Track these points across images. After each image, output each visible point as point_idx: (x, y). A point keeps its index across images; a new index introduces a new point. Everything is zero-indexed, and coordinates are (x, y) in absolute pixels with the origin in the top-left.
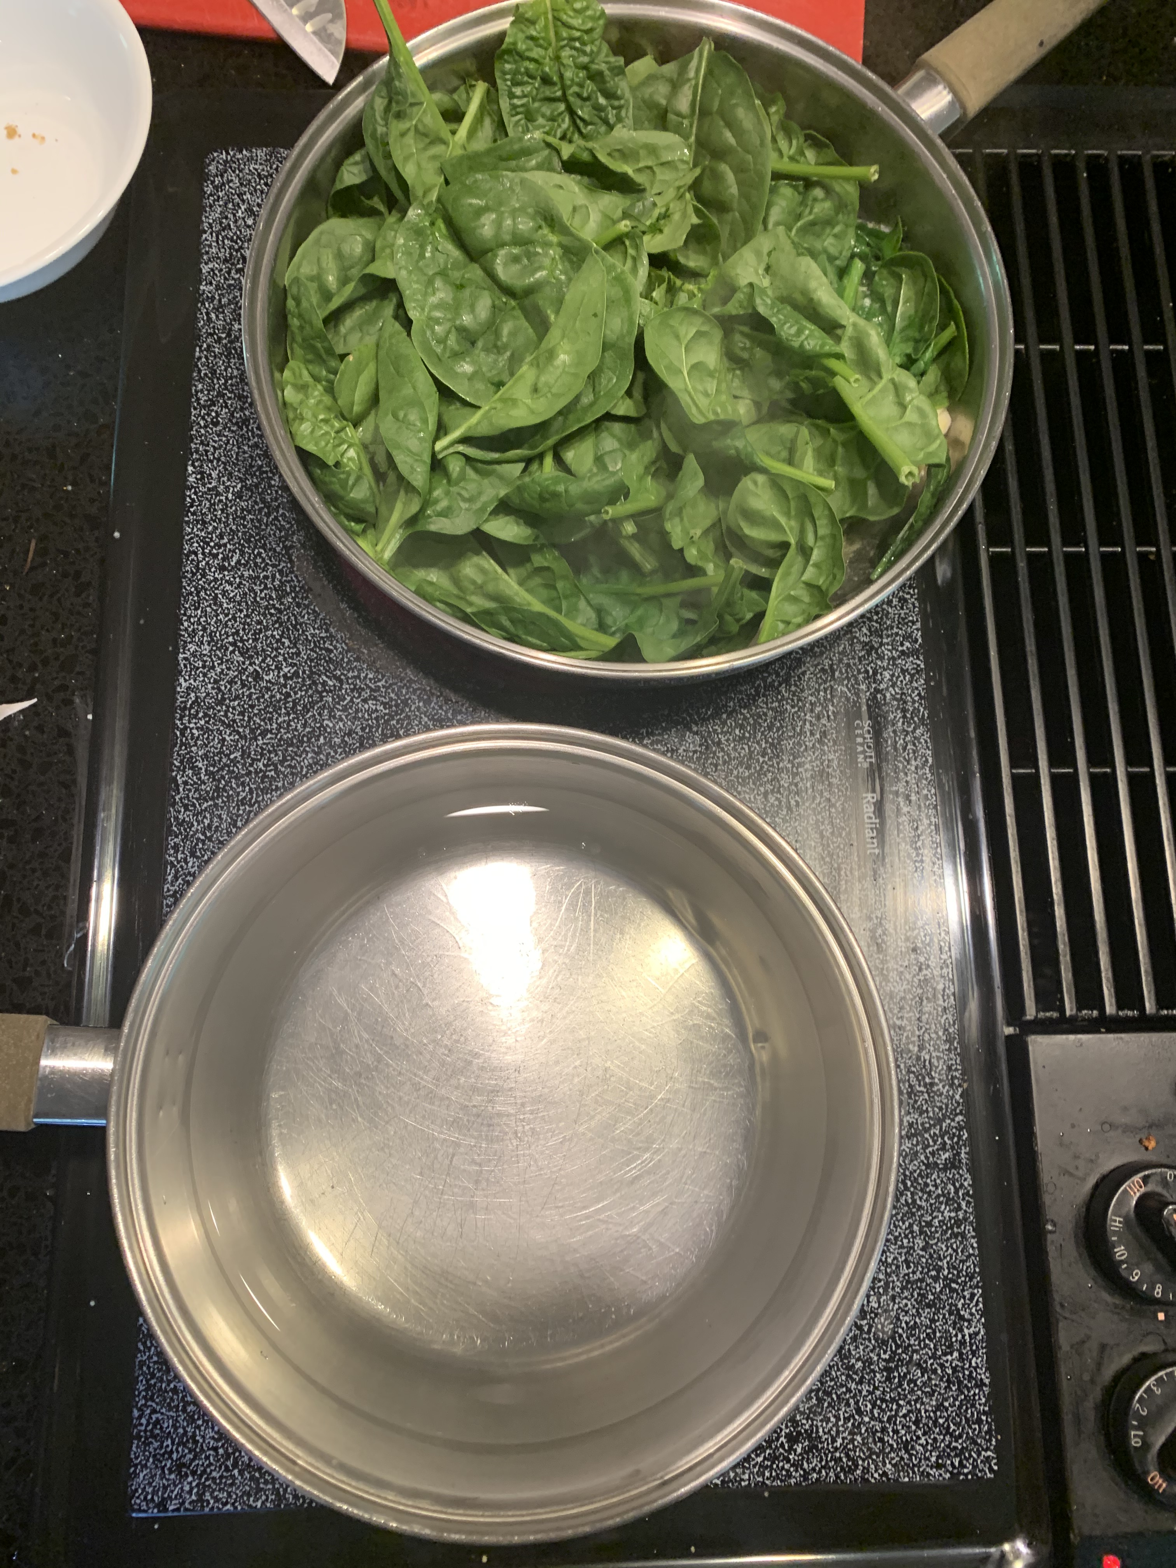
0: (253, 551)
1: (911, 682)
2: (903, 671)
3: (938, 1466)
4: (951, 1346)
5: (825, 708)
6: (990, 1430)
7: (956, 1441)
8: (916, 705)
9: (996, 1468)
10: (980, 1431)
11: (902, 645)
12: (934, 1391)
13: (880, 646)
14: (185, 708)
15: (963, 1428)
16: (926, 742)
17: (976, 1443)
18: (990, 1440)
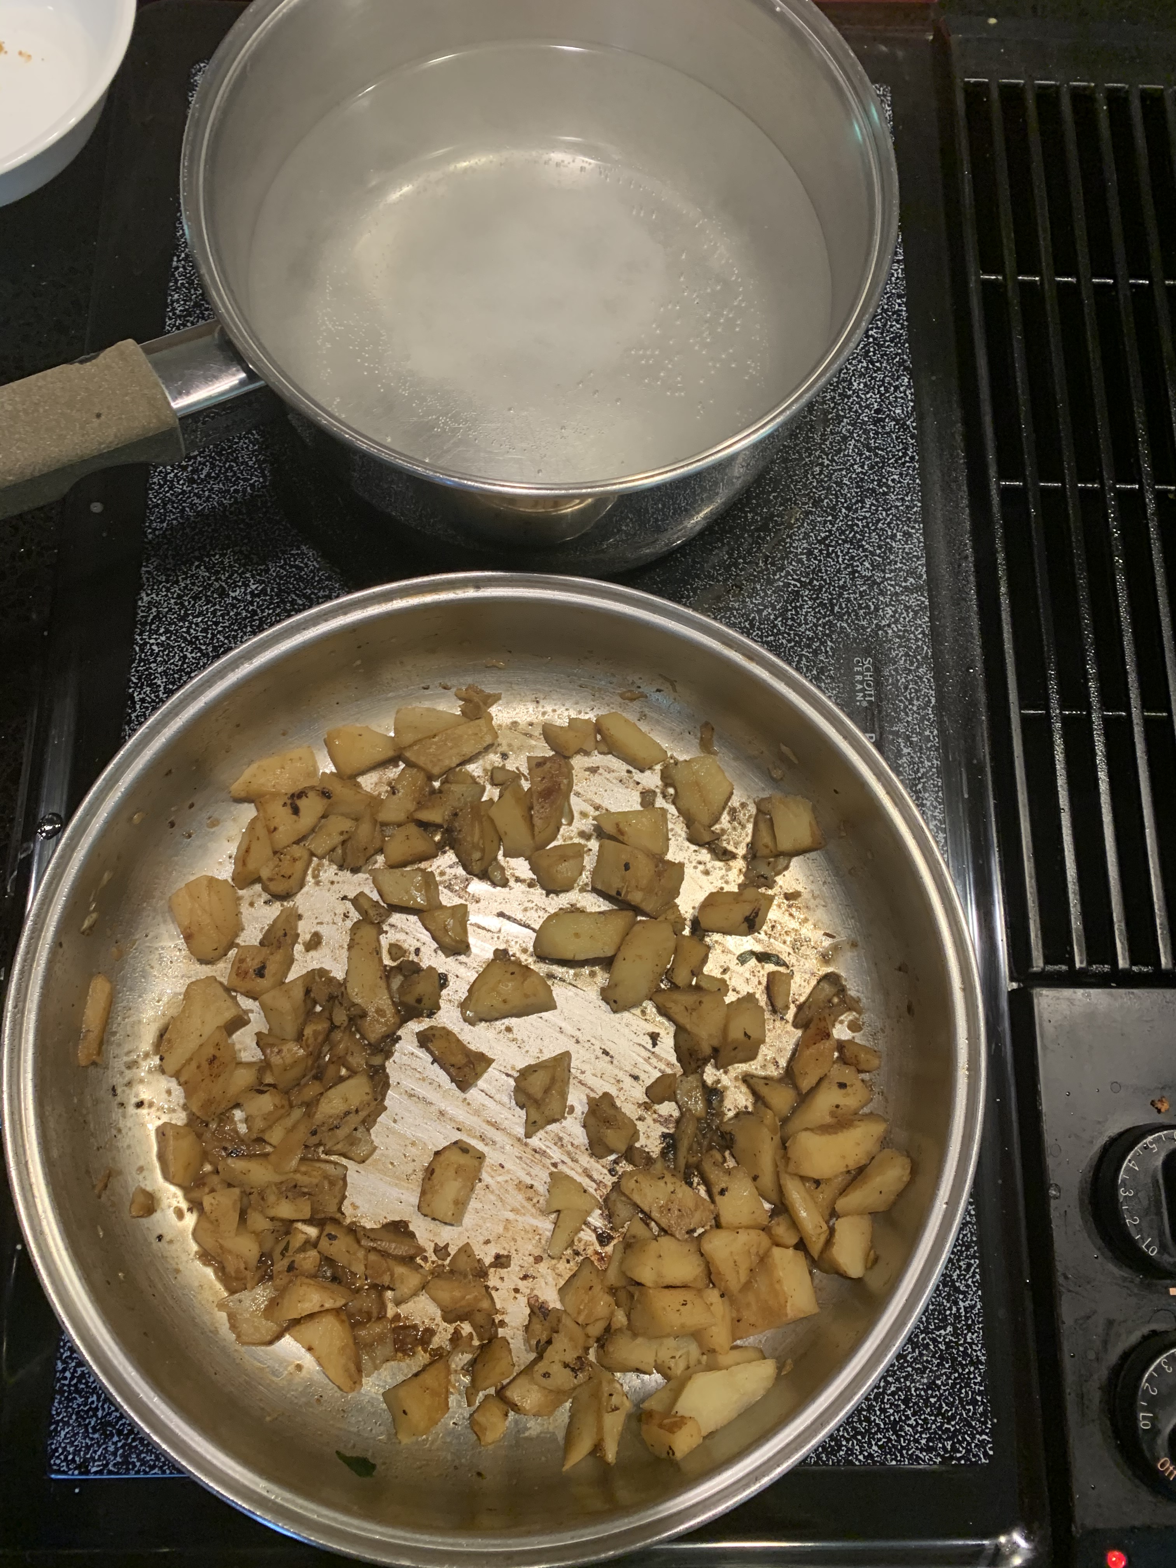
0: (225, 463)
1: (914, 618)
2: (907, 608)
3: (929, 1450)
4: (945, 1319)
5: (823, 643)
6: (985, 1410)
7: (948, 1423)
8: (920, 643)
9: (991, 1453)
10: (974, 1413)
11: (906, 581)
12: (926, 1368)
13: (882, 582)
14: (146, 623)
15: (957, 1408)
16: (929, 680)
17: (970, 1426)
18: (985, 1423)
